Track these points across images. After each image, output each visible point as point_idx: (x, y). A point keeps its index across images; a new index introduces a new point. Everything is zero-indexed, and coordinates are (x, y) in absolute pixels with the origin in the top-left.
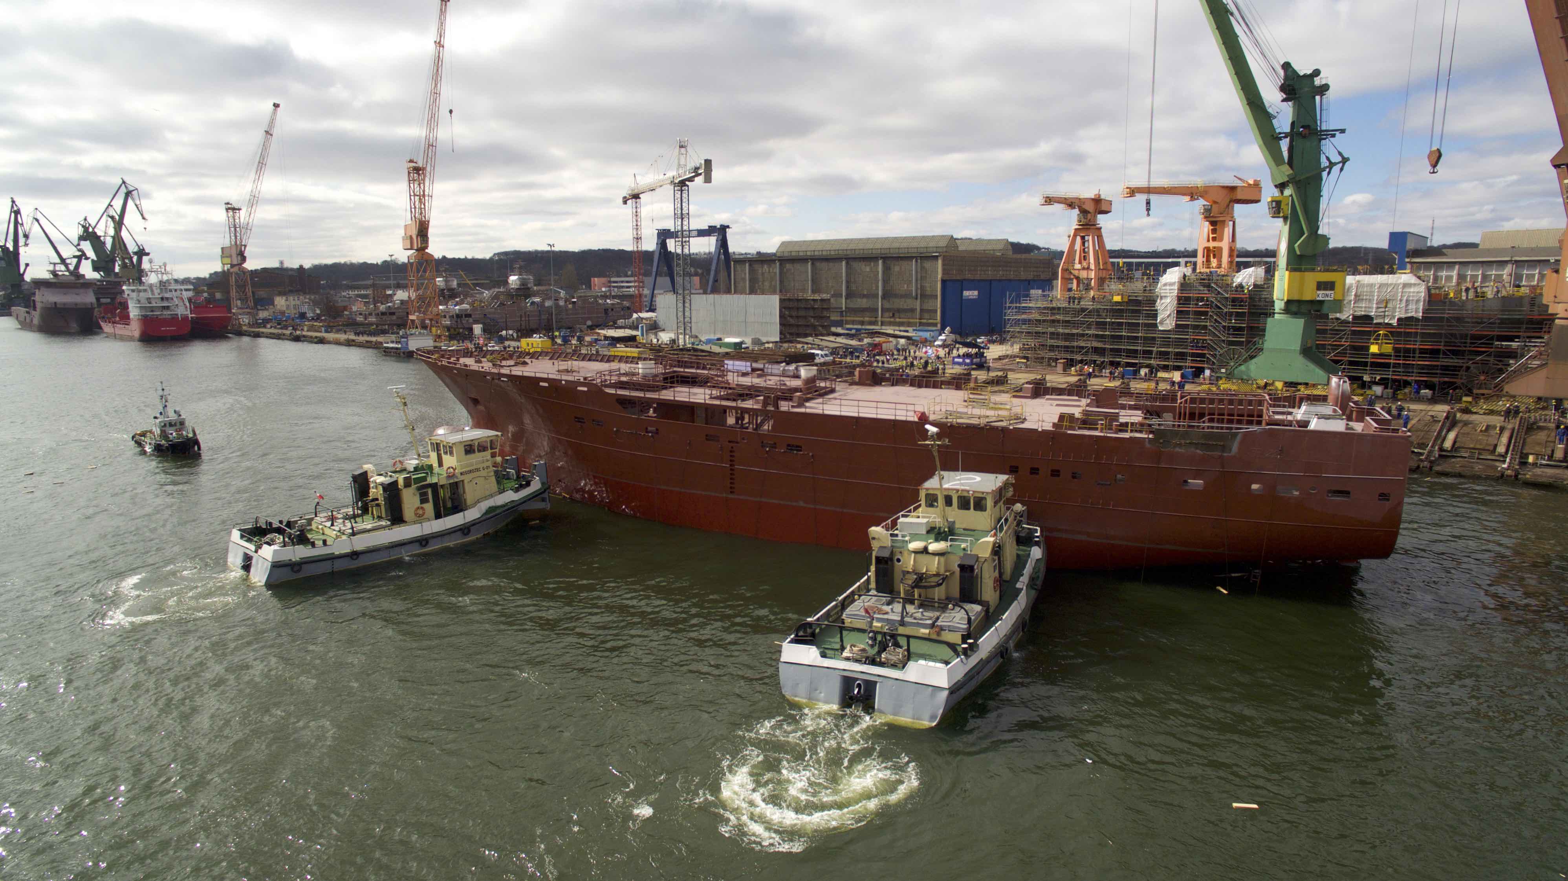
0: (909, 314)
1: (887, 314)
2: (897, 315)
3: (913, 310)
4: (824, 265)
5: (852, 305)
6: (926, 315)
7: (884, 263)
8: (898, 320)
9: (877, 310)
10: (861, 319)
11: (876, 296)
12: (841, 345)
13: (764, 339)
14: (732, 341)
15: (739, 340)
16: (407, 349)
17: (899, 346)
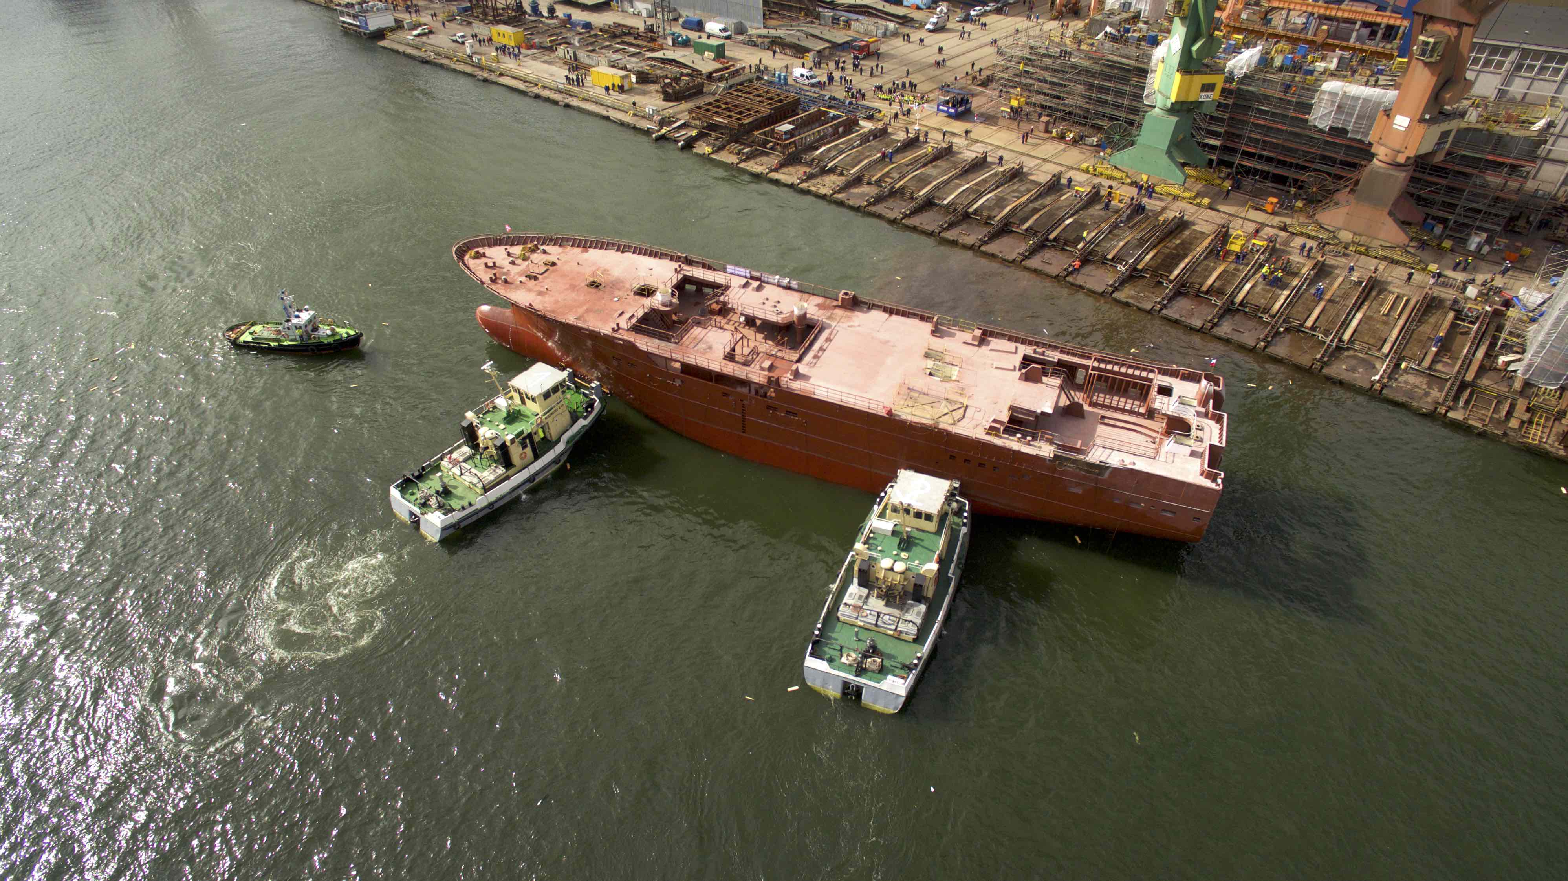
12: (827, 45)
13: (747, 24)
14: (713, 27)
15: (722, 26)
16: (367, 29)
17: (888, 33)
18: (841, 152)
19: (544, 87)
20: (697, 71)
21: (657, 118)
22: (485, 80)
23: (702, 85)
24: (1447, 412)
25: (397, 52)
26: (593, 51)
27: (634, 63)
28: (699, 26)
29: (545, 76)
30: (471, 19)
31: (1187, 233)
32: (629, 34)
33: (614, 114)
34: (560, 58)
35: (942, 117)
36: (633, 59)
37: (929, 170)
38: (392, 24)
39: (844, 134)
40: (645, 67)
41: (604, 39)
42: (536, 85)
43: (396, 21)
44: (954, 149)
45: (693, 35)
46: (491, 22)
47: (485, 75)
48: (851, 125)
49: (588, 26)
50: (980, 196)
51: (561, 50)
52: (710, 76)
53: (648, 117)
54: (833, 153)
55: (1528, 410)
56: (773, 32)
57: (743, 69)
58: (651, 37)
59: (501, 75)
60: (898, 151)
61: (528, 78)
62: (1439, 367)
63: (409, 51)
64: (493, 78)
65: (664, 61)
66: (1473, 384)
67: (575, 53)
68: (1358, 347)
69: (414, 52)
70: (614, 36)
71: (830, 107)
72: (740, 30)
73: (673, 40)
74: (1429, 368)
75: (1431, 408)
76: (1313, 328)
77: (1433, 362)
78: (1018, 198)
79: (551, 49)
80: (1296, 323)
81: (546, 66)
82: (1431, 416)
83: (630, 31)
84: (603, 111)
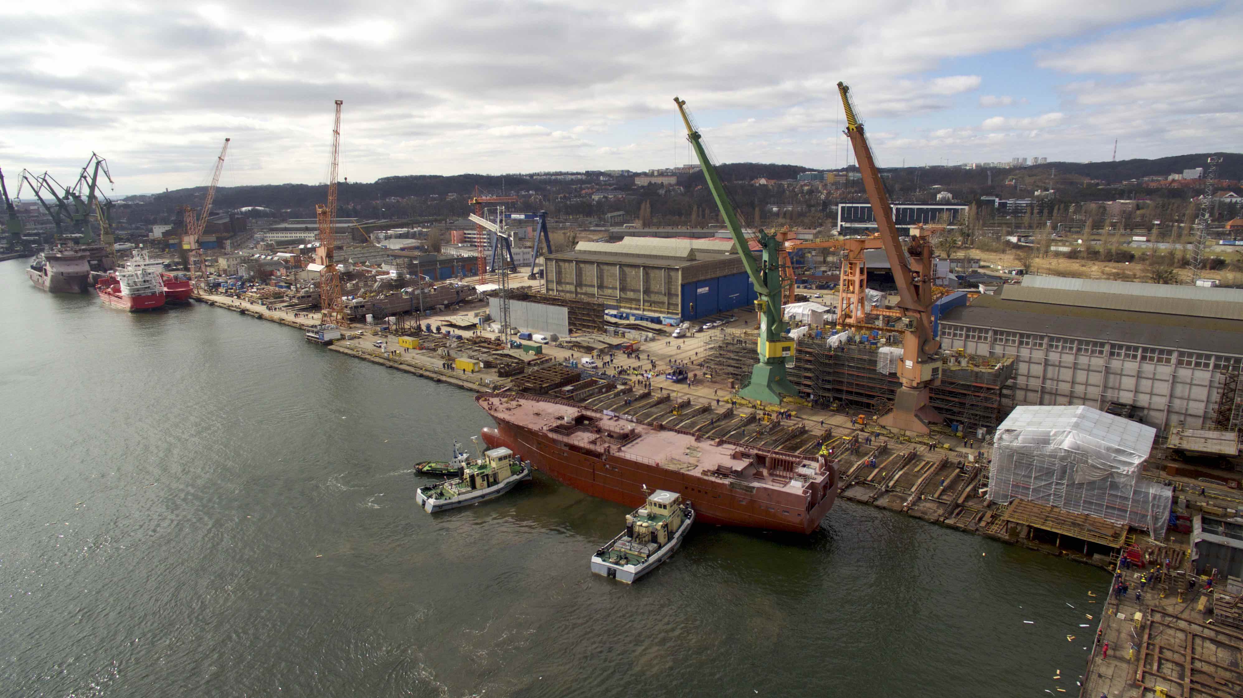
0: (661, 305)
1: (646, 304)
2: (653, 305)
3: (663, 303)
4: (605, 267)
5: (623, 296)
6: (672, 307)
7: (644, 269)
8: (654, 309)
9: (639, 300)
10: (630, 306)
11: (639, 291)
12: (606, 346)
13: (559, 335)
14: (538, 337)
15: (542, 337)
16: (323, 340)
17: (648, 339)
18: (602, 401)
19: (426, 370)
20: (522, 360)
21: (492, 386)
22: (391, 367)
23: (523, 368)
24: (944, 520)
25: (338, 352)
26: (461, 351)
27: (485, 357)
28: (529, 337)
29: (428, 364)
30: (388, 334)
31: (806, 436)
32: (485, 342)
33: (466, 385)
34: (439, 355)
35: (669, 382)
36: (485, 355)
37: (653, 409)
38: (339, 337)
39: (607, 392)
40: (490, 359)
41: (469, 345)
42: (422, 369)
43: (341, 335)
44: (672, 398)
45: (524, 342)
46: (400, 336)
47: (391, 364)
48: (611, 387)
49: (460, 338)
50: (682, 421)
51: (440, 351)
52: (529, 363)
53: (486, 386)
54: (596, 402)
55: (992, 516)
56: (573, 339)
57: (551, 359)
58: (498, 343)
59: (401, 364)
60: (636, 400)
61: (417, 365)
62: (945, 497)
63: (346, 351)
64: (396, 365)
65: (502, 355)
66: (962, 505)
67: (448, 352)
68: (898, 490)
69: (349, 352)
70: (475, 343)
71: (600, 379)
72: (555, 338)
73: (511, 345)
74: (938, 498)
75: (936, 518)
76: (872, 481)
77: (941, 494)
78: (705, 422)
79: (434, 350)
80: (862, 479)
81: (429, 359)
82: (936, 523)
83: (487, 341)
84: (460, 383)
